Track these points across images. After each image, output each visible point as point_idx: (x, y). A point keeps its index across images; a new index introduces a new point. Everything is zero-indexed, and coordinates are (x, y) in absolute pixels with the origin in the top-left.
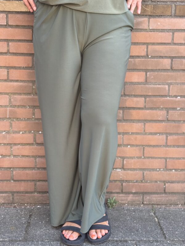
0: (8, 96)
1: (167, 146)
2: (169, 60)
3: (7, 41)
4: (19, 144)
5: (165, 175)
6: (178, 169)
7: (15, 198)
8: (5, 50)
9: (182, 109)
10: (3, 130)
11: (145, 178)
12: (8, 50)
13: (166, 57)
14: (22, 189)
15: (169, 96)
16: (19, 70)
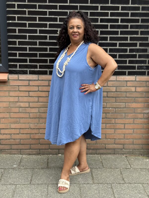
0: (38, 109)
1: (106, 129)
2: (106, 93)
3: (38, 86)
4: (42, 129)
5: (105, 141)
6: (111, 139)
7: (41, 152)
8: (37, 90)
9: (112, 113)
10: (36, 122)
11: (97, 143)
12: (39, 90)
13: (105, 92)
14: (44, 148)
15: (107, 108)
16: (43, 98)
